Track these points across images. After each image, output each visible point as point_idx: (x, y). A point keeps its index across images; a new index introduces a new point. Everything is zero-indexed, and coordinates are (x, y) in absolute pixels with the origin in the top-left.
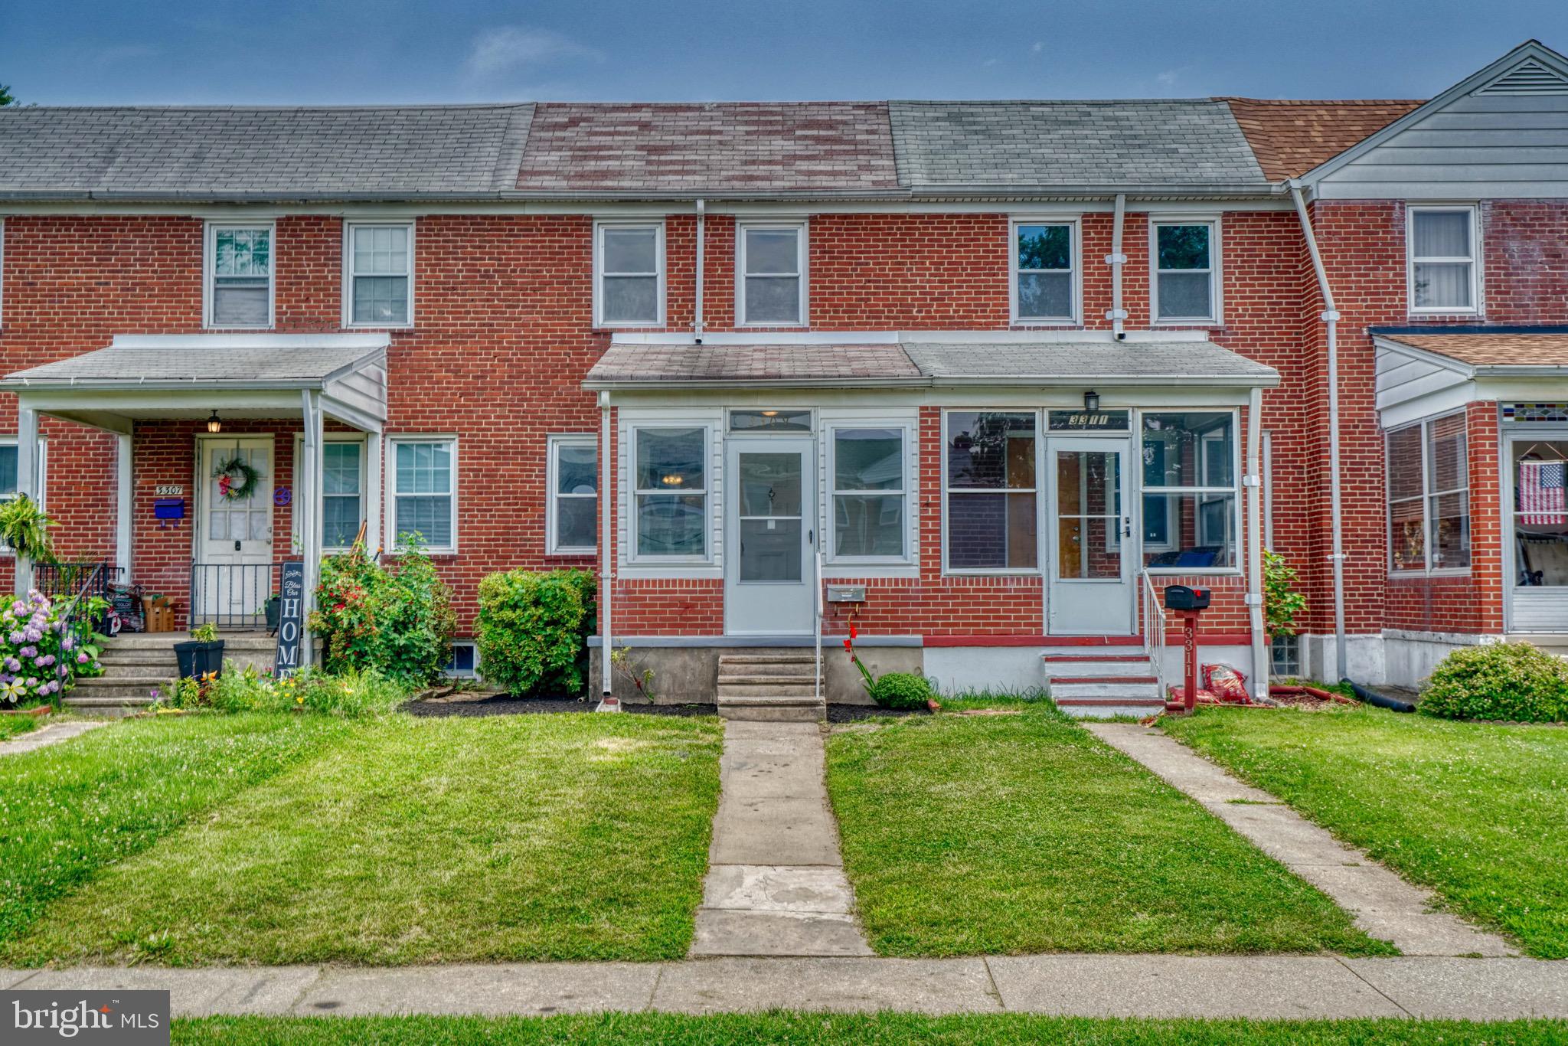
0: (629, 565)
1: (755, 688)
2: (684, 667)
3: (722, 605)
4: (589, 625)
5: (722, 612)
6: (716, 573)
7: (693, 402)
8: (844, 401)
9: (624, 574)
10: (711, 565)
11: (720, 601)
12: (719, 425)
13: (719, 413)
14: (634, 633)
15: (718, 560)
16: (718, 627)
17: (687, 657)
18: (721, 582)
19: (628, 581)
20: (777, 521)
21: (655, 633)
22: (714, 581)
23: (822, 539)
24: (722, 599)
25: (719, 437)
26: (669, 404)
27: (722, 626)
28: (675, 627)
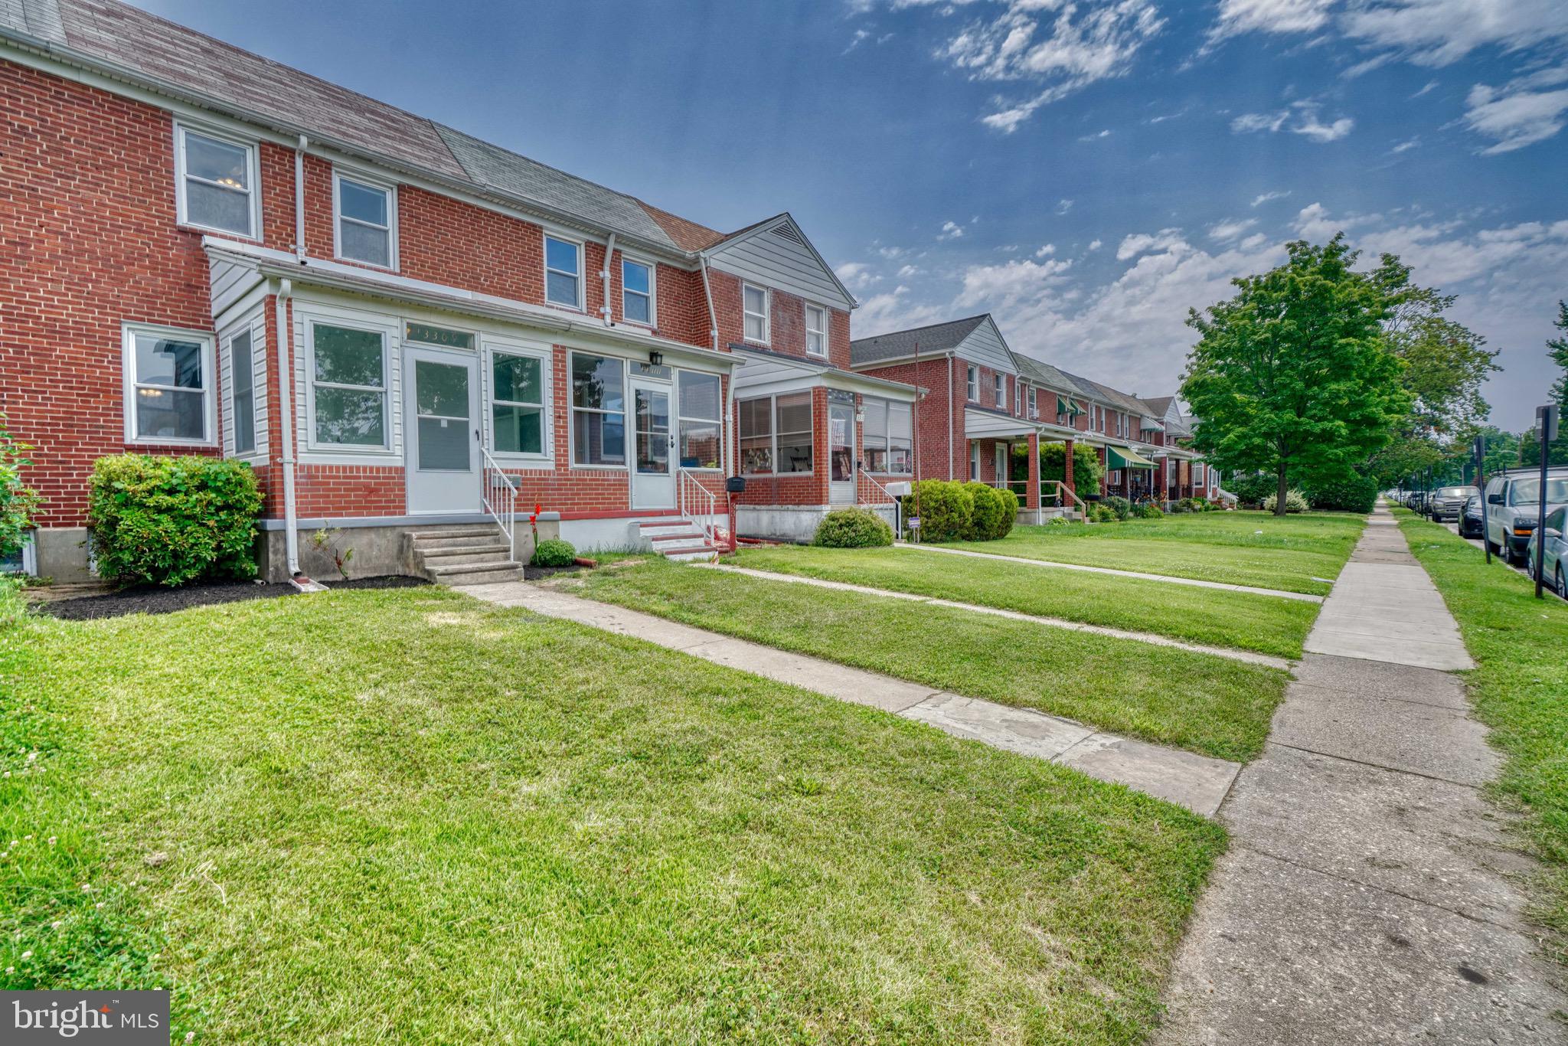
0: (310, 451)
1: (457, 558)
2: (371, 545)
3: (404, 490)
4: (269, 508)
5: (404, 496)
6: (398, 462)
7: (372, 307)
8: (500, 330)
9: (304, 459)
10: (392, 455)
11: (402, 486)
12: (396, 333)
13: (396, 322)
14: (319, 515)
15: (399, 451)
16: (402, 509)
17: (373, 535)
18: (402, 470)
19: (309, 467)
20: (449, 422)
21: (341, 515)
22: (396, 469)
23: (485, 437)
24: (404, 484)
25: (396, 343)
26: (348, 305)
27: (404, 507)
28: (359, 509)
